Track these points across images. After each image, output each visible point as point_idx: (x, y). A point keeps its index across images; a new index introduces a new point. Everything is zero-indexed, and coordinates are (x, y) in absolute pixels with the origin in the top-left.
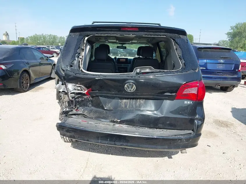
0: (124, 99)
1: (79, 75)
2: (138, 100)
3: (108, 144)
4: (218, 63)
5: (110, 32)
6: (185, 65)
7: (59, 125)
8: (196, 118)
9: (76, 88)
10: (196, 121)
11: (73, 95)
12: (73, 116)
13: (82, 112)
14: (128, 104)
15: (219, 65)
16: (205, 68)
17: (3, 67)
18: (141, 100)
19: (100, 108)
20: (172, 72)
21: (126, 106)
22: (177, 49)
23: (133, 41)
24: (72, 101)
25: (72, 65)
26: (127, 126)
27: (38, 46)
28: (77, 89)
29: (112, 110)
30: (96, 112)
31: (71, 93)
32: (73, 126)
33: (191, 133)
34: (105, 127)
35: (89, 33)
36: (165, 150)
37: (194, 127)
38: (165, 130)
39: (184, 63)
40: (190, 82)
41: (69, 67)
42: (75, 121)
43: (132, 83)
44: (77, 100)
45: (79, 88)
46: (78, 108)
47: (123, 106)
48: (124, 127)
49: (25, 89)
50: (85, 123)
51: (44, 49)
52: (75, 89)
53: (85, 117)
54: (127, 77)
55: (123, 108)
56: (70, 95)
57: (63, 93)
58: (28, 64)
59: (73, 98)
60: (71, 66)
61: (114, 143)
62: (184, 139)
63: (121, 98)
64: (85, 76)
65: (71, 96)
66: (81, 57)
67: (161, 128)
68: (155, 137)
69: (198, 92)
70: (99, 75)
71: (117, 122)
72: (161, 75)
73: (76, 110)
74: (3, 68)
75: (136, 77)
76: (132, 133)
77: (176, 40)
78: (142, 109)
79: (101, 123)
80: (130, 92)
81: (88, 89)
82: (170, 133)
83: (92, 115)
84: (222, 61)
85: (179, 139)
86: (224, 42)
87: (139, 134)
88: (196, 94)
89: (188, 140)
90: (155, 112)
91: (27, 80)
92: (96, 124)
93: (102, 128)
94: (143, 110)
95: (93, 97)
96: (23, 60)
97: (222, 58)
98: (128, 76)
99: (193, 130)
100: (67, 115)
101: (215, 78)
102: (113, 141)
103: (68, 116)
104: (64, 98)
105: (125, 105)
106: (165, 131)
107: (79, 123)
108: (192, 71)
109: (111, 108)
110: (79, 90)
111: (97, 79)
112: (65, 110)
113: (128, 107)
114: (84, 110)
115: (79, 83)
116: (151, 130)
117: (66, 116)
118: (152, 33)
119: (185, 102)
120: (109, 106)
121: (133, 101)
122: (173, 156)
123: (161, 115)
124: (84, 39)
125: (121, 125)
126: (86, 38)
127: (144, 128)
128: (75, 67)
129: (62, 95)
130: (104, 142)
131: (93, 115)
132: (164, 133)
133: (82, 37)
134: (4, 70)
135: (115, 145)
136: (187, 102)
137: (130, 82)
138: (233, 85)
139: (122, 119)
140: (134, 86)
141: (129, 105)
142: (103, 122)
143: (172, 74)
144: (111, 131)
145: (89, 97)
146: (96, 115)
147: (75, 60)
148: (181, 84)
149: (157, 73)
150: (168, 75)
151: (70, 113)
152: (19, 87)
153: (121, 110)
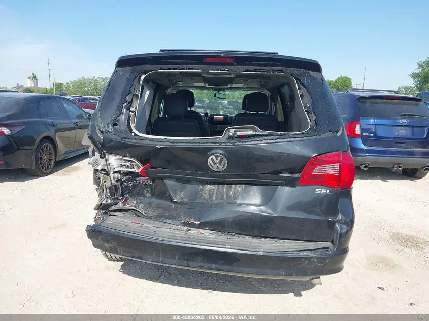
0: (207, 185)
1: (127, 140)
2: (233, 186)
3: (176, 265)
4: (397, 126)
5: (184, 66)
6: (316, 123)
7: (91, 229)
8: (337, 218)
9: (123, 164)
10: (337, 226)
11: (118, 175)
12: (117, 213)
13: (134, 207)
14: (215, 192)
15: (400, 128)
16: (372, 135)
17: (6, 131)
18: (238, 186)
19: (166, 200)
20: (293, 135)
21: (211, 197)
22: (304, 95)
23: (234, 85)
24: (116, 186)
25: (116, 123)
26: (211, 232)
27: (84, 97)
28: (125, 165)
29: (187, 204)
30: (158, 206)
31: (114, 173)
32: (116, 231)
33: (328, 248)
34: (171, 233)
35: (147, 67)
36: (281, 278)
37: (335, 236)
38: (281, 241)
39: (315, 120)
40: (324, 155)
41: (110, 127)
42: (120, 222)
43: (221, 154)
44: (125, 184)
45: (129, 164)
46: (127, 199)
47: (206, 196)
48: (207, 233)
49: (45, 170)
50: (136, 225)
51: (92, 101)
52: (122, 166)
53: (138, 216)
54: (211, 144)
55: (205, 199)
56: (112, 176)
57: (102, 172)
58: (54, 126)
59: (117, 181)
60: (115, 125)
61: (188, 264)
62: (314, 258)
63: (204, 183)
64: (138, 141)
65: (114, 178)
66: (132, 109)
67: (274, 238)
68: (262, 253)
69: (339, 172)
70: (162, 141)
71: (193, 226)
72: (272, 141)
73: (124, 203)
74: (6, 133)
75: (227, 144)
76: (220, 246)
77: (302, 79)
78: (238, 202)
79: (166, 226)
80: (216, 170)
81: (144, 165)
82: (288, 246)
83: (150, 212)
84: (404, 121)
85: (306, 259)
86: (407, 89)
87: (232, 247)
88: (338, 175)
89: (322, 259)
90: (262, 208)
91: (50, 154)
92: (156, 229)
93: (165, 236)
94: (241, 204)
95: (153, 180)
96: (43, 120)
97: (403, 115)
98: (214, 143)
99: (332, 242)
100: (107, 211)
101: (393, 153)
102: (185, 260)
103: (108, 213)
104: (105, 182)
105: (210, 194)
106: (281, 243)
107: (126, 226)
108: (329, 134)
109: (185, 200)
110: (128, 167)
111: (159, 146)
112: (104, 202)
113: (214, 198)
114: (138, 203)
115: (128, 155)
116: (254, 241)
117: (106, 213)
118: (258, 68)
119: (317, 190)
120: (182, 195)
121: (224, 187)
122: (302, 292)
123: (272, 213)
124: (140, 77)
125: (201, 231)
126: (143, 77)
127: (243, 236)
128: (122, 127)
129: (101, 176)
130: (169, 260)
131: (153, 212)
132: (279, 246)
133: (135, 74)
134: (7, 136)
135: (189, 266)
136: (321, 191)
137: (218, 153)
138: (427, 166)
139: (203, 220)
140: (225, 161)
141: (216, 195)
142: (170, 225)
143: (292, 139)
144: (181, 240)
145: (147, 179)
146: (157, 212)
147: (123, 114)
148: (309, 158)
149: (265, 138)
150: (286, 140)
151: (113, 208)
152: (34, 167)
153: (202, 204)
